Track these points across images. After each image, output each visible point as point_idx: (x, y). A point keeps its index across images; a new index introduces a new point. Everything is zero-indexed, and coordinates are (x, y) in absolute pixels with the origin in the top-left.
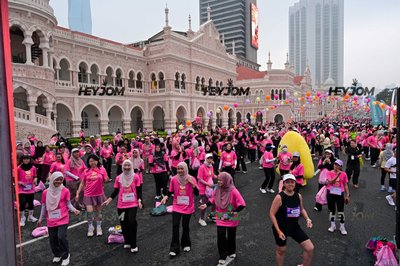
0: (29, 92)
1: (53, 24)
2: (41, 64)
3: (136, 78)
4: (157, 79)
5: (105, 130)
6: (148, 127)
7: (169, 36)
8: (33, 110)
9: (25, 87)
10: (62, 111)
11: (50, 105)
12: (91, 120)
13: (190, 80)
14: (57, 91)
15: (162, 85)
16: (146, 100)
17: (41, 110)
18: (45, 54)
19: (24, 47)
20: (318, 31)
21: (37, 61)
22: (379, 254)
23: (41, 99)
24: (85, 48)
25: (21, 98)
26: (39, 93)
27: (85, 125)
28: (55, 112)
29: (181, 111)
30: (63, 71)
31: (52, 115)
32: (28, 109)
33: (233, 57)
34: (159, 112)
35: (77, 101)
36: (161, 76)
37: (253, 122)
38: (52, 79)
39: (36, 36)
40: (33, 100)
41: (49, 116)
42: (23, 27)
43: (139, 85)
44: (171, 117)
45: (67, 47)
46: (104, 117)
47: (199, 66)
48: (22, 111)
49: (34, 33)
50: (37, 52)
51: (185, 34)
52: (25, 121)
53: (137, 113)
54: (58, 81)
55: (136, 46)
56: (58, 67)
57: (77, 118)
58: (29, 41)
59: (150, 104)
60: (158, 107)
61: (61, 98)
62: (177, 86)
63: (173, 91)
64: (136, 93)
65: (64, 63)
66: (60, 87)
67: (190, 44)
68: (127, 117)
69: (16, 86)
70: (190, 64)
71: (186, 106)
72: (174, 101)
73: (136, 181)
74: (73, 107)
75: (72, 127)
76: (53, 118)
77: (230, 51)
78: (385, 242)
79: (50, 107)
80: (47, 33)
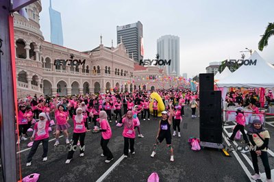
0: (28, 73)
1: (42, 40)
2: (35, 59)
3: (86, 68)
4: (97, 69)
5: (70, 93)
6: (92, 92)
7: (102, 49)
8: (30, 83)
9: (25, 71)
10: (47, 84)
11: (40, 81)
12: (62, 88)
13: (113, 70)
14: (44, 73)
15: (99, 71)
16: (91, 79)
17: (34, 82)
18: (37, 55)
19: (25, 50)
20: (169, 50)
21: (33, 58)
22: (193, 144)
23: (35, 77)
24: (59, 52)
25: (23, 77)
26: (34, 74)
27: (59, 91)
28: (43, 84)
29: (108, 84)
30: (47, 63)
31: (41, 85)
32: (27, 82)
33: (132, 60)
34: (97, 85)
35: (54, 79)
36: (98, 67)
37: (141, 89)
38: (41, 67)
39: (32, 45)
40: (30, 78)
41: (39, 86)
42: (25, 40)
43: (88, 71)
44: (103, 87)
45: (49, 52)
46: (69, 87)
47: (116, 63)
48: (24, 83)
49: (31, 44)
50: (33, 54)
51: (110, 48)
52: (25, 88)
53: (86, 85)
54: (45, 68)
55: (86, 53)
56: (45, 61)
57: (55, 87)
58: (28, 47)
59: (93, 80)
60: (97, 82)
61: (46, 77)
62: (106, 72)
63: (104, 75)
64: (86, 75)
65: (48, 59)
66: (45, 71)
67: (112, 53)
68: (81, 87)
69: (21, 70)
70: (112, 62)
71: (111, 82)
72: (105, 79)
73: (84, 119)
74: (53, 82)
75: (52, 91)
76: (41, 87)
77: (131, 57)
78: (195, 139)
79: (39, 81)
80: (39, 44)
